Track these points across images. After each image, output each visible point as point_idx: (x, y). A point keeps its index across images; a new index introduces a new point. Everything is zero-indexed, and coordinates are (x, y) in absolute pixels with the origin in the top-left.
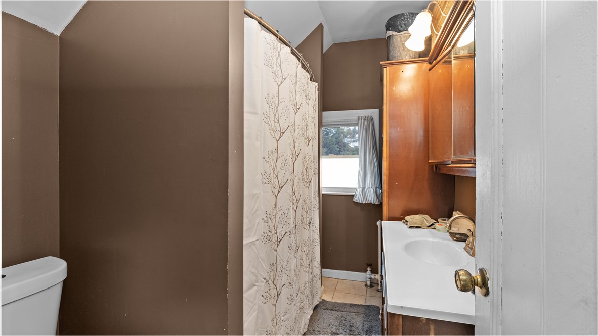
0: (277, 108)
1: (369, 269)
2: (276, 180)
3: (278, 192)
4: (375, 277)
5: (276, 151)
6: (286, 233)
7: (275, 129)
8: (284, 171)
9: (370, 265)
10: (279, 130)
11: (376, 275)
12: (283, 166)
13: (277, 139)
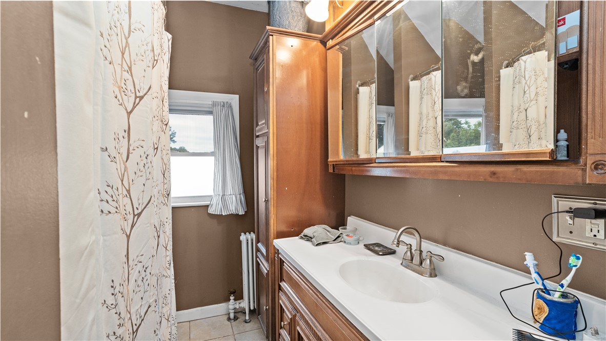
0: (126, 39)
1: (232, 298)
2: (127, 200)
3: (132, 227)
4: (240, 305)
5: (126, 135)
6: (150, 306)
7: (124, 87)
8: (143, 180)
9: (233, 293)
10: (133, 91)
11: (241, 301)
12: (142, 168)
13: (129, 111)
